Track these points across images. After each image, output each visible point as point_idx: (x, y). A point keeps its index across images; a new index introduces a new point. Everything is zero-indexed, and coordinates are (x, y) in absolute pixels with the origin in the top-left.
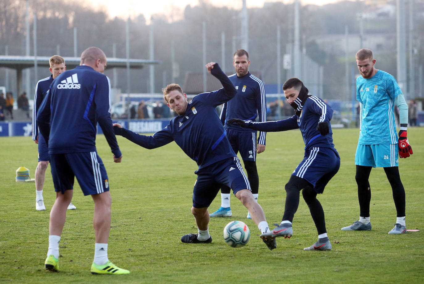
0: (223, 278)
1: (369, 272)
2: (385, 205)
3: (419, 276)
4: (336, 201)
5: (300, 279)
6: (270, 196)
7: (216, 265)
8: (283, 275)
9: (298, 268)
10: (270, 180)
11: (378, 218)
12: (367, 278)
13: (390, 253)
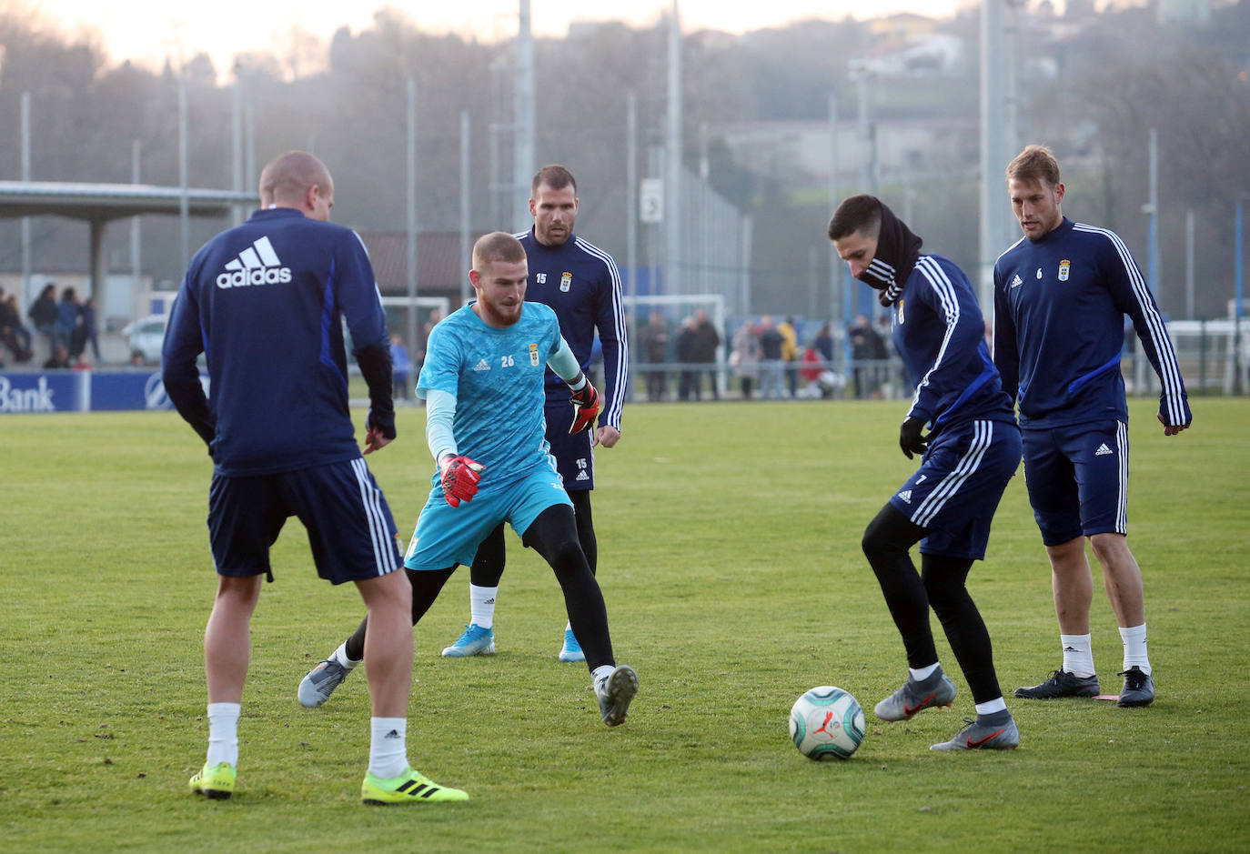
0: (600, 828)
1: (1021, 814)
2: (1016, 623)
3: (1171, 828)
4: (871, 612)
5: (824, 834)
6: (674, 596)
7: (571, 791)
8: (772, 820)
9: (809, 801)
10: (661, 550)
11: (1006, 662)
12: (1021, 833)
13: (1069, 763)
